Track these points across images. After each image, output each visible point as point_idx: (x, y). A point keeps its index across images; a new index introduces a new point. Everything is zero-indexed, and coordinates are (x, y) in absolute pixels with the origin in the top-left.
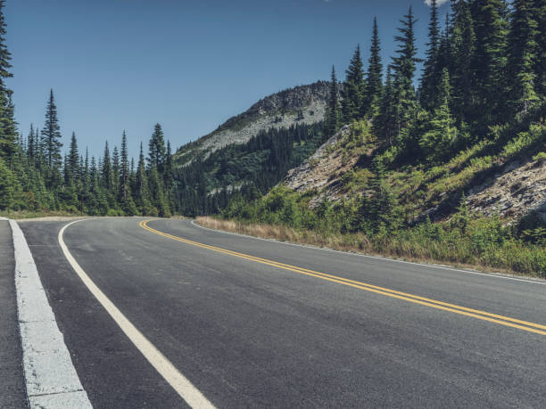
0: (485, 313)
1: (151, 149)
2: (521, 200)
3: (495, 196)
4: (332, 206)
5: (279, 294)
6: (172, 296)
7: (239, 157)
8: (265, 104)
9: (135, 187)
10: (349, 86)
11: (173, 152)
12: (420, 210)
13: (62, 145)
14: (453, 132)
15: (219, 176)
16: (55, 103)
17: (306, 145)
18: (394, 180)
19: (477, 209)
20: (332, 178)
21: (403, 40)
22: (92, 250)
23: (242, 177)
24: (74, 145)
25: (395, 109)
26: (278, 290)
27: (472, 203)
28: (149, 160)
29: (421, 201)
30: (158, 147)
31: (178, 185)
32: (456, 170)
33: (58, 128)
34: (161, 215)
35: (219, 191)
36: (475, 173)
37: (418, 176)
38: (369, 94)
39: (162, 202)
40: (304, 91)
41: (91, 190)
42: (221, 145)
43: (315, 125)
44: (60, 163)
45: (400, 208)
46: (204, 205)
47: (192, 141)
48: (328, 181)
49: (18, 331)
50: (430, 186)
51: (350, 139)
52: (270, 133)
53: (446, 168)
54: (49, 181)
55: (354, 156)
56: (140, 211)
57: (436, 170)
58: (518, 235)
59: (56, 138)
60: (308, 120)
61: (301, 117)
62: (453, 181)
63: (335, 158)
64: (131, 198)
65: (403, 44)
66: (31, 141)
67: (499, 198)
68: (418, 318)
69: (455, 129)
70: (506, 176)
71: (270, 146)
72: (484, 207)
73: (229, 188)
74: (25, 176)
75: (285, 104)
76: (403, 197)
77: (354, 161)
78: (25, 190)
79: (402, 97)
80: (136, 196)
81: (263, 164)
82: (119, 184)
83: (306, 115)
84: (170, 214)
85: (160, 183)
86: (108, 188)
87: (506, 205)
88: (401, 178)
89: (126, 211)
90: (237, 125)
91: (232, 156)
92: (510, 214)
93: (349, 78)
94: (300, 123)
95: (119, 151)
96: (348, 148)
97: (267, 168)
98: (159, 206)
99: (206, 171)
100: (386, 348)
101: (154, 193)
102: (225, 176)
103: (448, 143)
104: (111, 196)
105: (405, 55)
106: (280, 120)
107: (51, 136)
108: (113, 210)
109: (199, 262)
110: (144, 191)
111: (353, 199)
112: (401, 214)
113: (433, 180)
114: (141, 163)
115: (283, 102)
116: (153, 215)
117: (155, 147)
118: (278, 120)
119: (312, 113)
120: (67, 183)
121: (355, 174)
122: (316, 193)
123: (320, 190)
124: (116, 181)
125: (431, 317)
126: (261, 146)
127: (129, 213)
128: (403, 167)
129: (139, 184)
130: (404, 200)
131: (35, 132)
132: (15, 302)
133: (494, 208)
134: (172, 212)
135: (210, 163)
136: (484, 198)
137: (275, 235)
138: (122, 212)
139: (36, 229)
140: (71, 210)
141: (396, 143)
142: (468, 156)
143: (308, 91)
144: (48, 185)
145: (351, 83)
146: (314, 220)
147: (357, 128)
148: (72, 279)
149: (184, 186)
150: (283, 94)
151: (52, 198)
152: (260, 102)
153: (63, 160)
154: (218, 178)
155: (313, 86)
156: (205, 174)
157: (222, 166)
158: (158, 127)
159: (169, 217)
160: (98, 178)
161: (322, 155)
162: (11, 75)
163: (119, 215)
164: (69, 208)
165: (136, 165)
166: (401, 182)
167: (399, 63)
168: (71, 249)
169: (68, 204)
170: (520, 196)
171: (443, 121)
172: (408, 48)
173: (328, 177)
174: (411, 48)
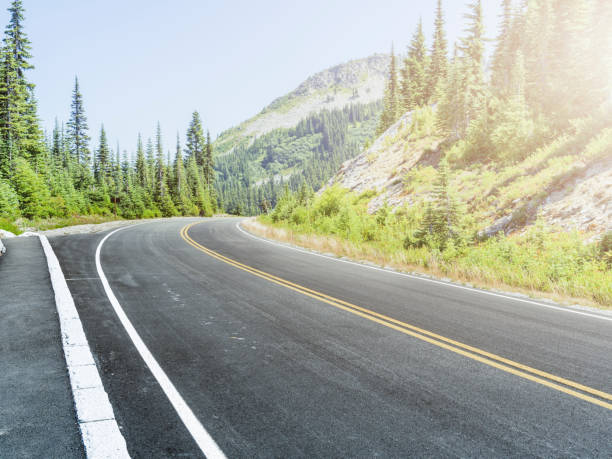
0: (559, 379)
1: (189, 139)
2: (604, 211)
3: (576, 207)
4: (394, 210)
5: (340, 353)
6: (227, 361)
7: (287, 143)
8: (316, 82)
9: (173, 184)
10: (410, 64)
11: (213, 139)
12: (492, 219)
13: (89, 139)
14: (528, 126)
15: (265, 164)
16: (80, 92)
17: (362, 127)
18: (462, 182)
19: (555, 221)
20: (393, 176)
21: (471, 17)
22: (134, 284)
23: (291, 165)
24: (103, 138)
25: (463, 97)
26: (338, 348)
27: (549, 213)
28: (187, 152)
29: (492, 207)
30: (196, 137)
31: (220, 176)
32: (532, 172)
33: (85, 120)
34: (202, 214)
35: (266, 182)
36: (553, 178)
37: (489, 178)
38: (433, 74)
39: (203, 199)
40: (359, 65)
41: (125, 190)
42: (266, 129)
43: (372, 105)
44: (89, 159)
45: (469, 217)
46: (249, 198)
47: (234, 126)
48: (389, 179)
49: (80, 436)
50: (502, 191)
51: (412, 130)
52: (321, 115)
53: (521, 168)
54: (77, 180)
55: (418, 151)
56: (179, 210)
57: (510, 171)
58: (601, 256)
59: (83, 131)
60: (364, 99)
61: (355, 95)
62: (529, 186)
63: (396, 151)
64: (169, 197)
65: (472, 21)
66: (57, 136)
67: (579, 209)
68: (487, 390)
69: (531, 122)
70: (588, 181)
71: (321, 129)
72: (563, 219)
73: (277, 178)
74: (52, 178)
75: (338, 80)
76: (473, 203)
77: (417, 156)
78: (53, 195)
79: (471, 83)
80: (173, 193)
81: (314, 150)
82: (155, 180)
83: (362, 92)
84: (212, 212)
85: (200, 178)
86: (142, 185)
87: (587, 217)
88: (470, 180)
89: (163, 211)
90: (284, 107)
91: (279, 141)
92: (591, 228)
93: (411, 54)
94: (355, 102)
95: (154, 143)
96: (410, 141)
97: (319, 154)
98: (200, 204)
99: (251, 160)
100: (452, 439)
101: (194, 190)
102: (271, 165)
103: (524, 139)
104: (146, 194)
105: (473, 35)
106: (333, 99)
107: (78, 129)
108: (149, 211)
109: (250, 302)
110: (183, 188)
111: (417, 203)
112: (470, 224)
113: (506, 184)
114: (178, 156)
115: (335, 79)
116: (193, 214)
117: (193, 136)
118: (329, 100)
119: (368, 91)
120: (98, 183)
121: (418, 173)
122: (375, 194)
123: (379, 190)
124: (152, 177)
125: (500, 388)
126: (312, 129)
127: (167, 213)
128: (473, 166)
129: (176, 180)
130: (474, 207)
131: (60, 126)
132: (70, 388)
133: (574, 221)
134: (214, 210)
135: (254, 150)
136: (563, 209)
137: (331, 249)
138: (159, 212)
139: (70, 248)
140: (104, 213)
141: (464, 136)
142: (545, 155)
143: (364, 65)
144: (77, 186)
145: (414, 60)
146: (374, 228)
147: (420, 117)
148: (119, 336)
149: (225, 177)
150: (335, 70)
151: (82, 201)
152: (310, 79)
153: (92, 156)
154: (264, 167)
155: (369, 60)
156: (250, 163)
157: (268, 153)
158: (196, 115)
159: (211, 216)
160: (132, 175)
161: (381, 148)
162: (32, 67)
163: (156, 216)
164: (101, 210)
165: (173, 158)
166: (470, 185)
167: (467, 44)
168: (112, 284)
169: (100, 206)
170: (603, 206)
171: (518, 112)
172: (477, 27)
173: (389, 175)
174: (480, 26)
